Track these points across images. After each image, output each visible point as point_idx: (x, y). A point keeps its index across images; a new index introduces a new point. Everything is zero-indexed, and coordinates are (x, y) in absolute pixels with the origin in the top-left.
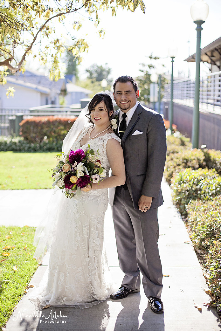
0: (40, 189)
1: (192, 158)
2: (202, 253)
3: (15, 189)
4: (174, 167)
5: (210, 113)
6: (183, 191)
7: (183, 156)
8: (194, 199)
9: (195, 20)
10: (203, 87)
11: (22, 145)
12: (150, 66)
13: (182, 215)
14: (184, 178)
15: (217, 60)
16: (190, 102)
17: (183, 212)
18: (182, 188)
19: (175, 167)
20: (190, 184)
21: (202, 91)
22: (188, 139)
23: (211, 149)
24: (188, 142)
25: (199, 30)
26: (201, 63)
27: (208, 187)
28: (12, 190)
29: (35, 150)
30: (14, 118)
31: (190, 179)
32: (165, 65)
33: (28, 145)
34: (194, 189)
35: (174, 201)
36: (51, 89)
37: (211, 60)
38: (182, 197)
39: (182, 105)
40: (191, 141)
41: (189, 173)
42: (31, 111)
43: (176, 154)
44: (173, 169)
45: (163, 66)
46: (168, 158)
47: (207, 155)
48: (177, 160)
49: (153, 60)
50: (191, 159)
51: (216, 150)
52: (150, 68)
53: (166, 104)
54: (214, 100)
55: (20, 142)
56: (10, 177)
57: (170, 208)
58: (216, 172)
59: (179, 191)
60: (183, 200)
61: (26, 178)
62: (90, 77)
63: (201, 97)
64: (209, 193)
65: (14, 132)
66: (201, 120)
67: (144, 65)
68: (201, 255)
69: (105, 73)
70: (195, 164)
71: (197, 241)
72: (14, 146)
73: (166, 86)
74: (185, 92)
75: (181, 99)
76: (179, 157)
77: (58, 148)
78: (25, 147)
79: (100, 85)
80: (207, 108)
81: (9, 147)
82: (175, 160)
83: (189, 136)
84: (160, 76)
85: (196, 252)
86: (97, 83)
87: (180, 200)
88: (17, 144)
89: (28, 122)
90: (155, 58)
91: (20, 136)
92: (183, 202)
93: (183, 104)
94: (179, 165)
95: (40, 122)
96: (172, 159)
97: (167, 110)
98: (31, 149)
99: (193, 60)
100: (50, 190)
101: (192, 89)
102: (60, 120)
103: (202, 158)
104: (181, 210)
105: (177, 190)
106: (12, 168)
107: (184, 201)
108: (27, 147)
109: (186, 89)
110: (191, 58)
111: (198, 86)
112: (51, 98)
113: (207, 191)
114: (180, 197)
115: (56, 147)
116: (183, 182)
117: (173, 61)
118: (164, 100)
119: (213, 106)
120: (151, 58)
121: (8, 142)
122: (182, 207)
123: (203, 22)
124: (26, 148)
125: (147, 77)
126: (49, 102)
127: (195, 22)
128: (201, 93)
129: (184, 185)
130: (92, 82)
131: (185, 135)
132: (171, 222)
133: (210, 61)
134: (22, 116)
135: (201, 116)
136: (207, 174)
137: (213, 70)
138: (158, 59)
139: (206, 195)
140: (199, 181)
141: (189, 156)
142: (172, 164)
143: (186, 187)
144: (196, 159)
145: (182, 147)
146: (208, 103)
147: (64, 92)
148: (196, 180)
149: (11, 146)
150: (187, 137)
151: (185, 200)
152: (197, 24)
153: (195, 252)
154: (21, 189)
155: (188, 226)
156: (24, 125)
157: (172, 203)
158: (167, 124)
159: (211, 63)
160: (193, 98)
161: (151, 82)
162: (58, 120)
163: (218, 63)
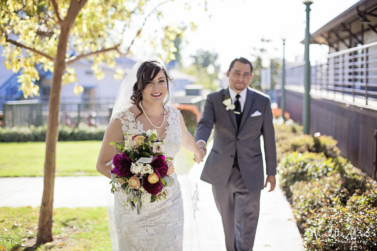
5: (324, 99)
6: (289, 174)
8: (300, 180)
12: (262, 50)
14: (291, 161)
15: (334, 42)
18: (288, 170)
20: (296, 167)
25: (308, 11)
31: (296, 162)
34: (299, 172)
37: (328, 41)
38: (288, 180)
43: (284, 141)
46: (277, 144)
47: (317, 142)
48: (286, 146)
50: (299, 146)
52: (261, 52)
53: (278, 91)
58: (324, 156)
59: (285, 174)
60: (288, 182)
62: (196, 63)
66: (313, 106)
69: (211, 59)
70: (304, 149)
71: (299, 217)
76: (287, 143)
79: (206, 72)
82: (283, 146)
84: (272, 62)
85: (299, 228)
86: (202, 70)
87: (286, 182)
90: (267, 41)
92: (289, 184)
94: (287, 151)
103: (312, 144)
104: (287, 193)
105: (283, 173)
114: (286, 179)
116: (289, 165)
118: (277, 87)
120: (263, 40)
125: (259, 63)
127: (304, 3)
129: (291, 168)
130: (198, 69)
133: (327, 43)
136: (315, 158)
139: (311, 178)
140: (305, 164)
142: (280, 150)
143: (292, 170)
144: (305, 145)
145: (293, 134)
148: (302, 163)
152: (306, 5)
155: (292, 206)
159: (329, 45)
161: (262, 68)
163: (335, 46)
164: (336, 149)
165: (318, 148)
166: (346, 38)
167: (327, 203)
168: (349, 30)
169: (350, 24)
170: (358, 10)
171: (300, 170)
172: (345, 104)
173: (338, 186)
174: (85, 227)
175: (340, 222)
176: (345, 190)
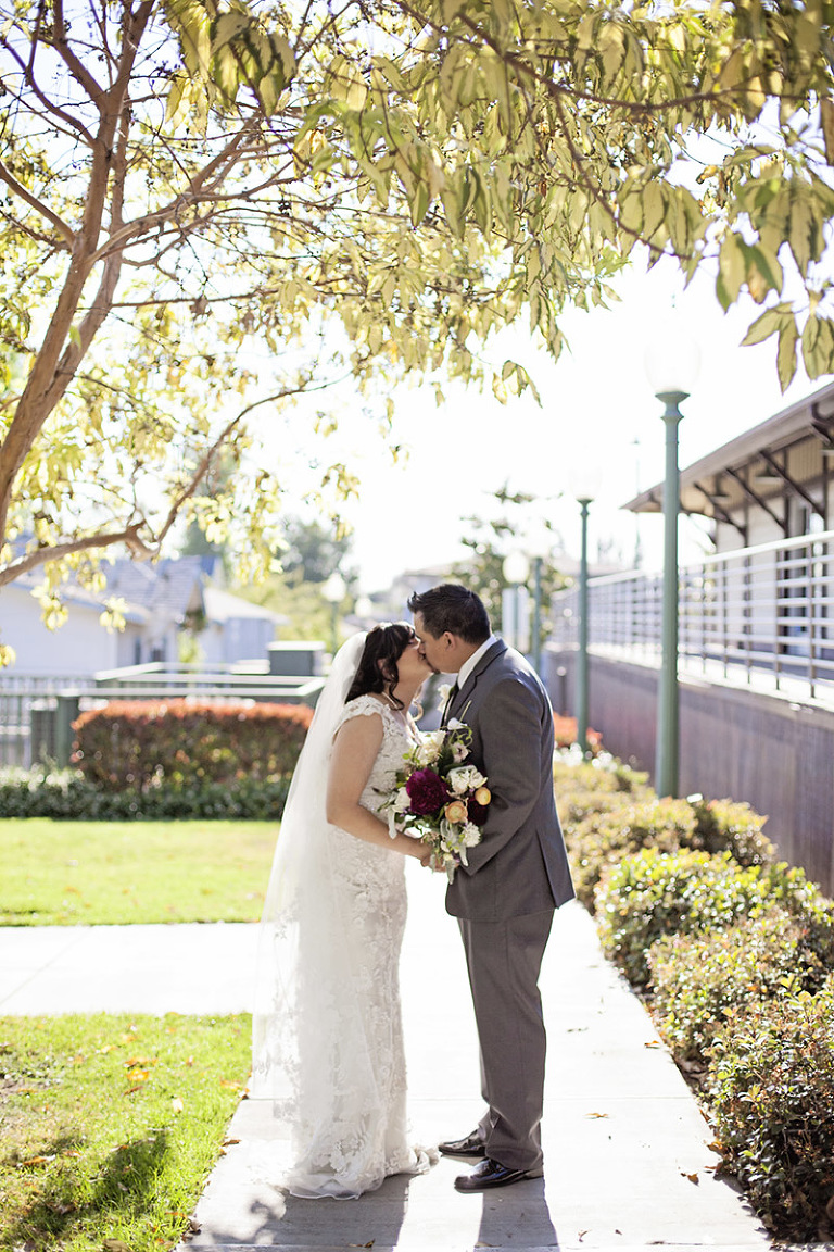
0: (182, 921)
1: (659, 824)
2: (697, 1069)
3: (100, 924)
4: (601, 852)
5: (714, 685)
6: (636, 914)
7: (631, 819)
8: (670, 932)
9: (661, 390)
10: (687, 599)
11: (79, 796)
12: (500, 528)
13: (633, 984)
14: (637, 876)
15: (735, 508)
16: (644, 652)
17: (637, 975)
18: (631, 903)
19: (605, 853)
20: (654, 893)
21: (686, 613)
22: (643, 776)
23: (718, 798)
24: (641, 784)
25: (673, 419)
26: (682, 517)
27: (711, 901)
28: (92, 925)
29: (124, 815)
30: (53, 704)
31: (656, 878)
32: (553, 525)
33: (102, 798)
34: (666, 906)
35: (606, 948)
36: (151, 609)
37: (716, 506)
38: (631, 931)
39: (619, 662)
40: (650, 783)
41: (651, 862)
42: (100, 684)
43: (606, 816)
44: (597, 861)
45: (548, 525)
47: (705, 817)
48: (613, 833)
49: (509, 504)
50: (655, 829)
51: (734, 801)
52: (497, 532)
53: (558, 659)
54: (726, 643)
55: (72, 786)
56: (71, 890)
57: (595, 967)
58: (733, 862)
59: (623, 913)
60: (635, 939)
61: (125, 892)
63: (681, 633)
64: (712, 918)
65: (52, 753)
66: (684, 711)
67: (478, 525)
68: (693, 1075)
69: (326, 549)
70: (668, 842)
71: (681, 1035)
72: (52, 801)
73: (558, 596)
74: (629, 618)
75: (615, 642)
76: (616, 822)
77: (202, 806)
78: (92, 802)
80: (704, 671)
81: (35, 804)
82: (604, 830)
83: (646, 765)
84: (537, 563)
85: (680, 1067)
86: (308, 587)
87: (627, 942)
88: (63, 794)
89: (101, 720)
90: (517, 499)
91: (74, 766)
92: (635, 945)
93: (622, 660)
94: (617, 847)
95: (143, 717)
96: (595, 831)
97: (563, 679)
98: (109, 811)
99: (651, 505)
100: (213, 925)
101: (651, 606)
102: (209, 711)
103: (690, 824)
104: (630, 970)
105: (617, 912)
106: (68, 865)
107: (639, 942)
108: (97, 805)
109: (629, 607)
110: (646, 498)
111: (674, 599)
112: (150, 641)
113: (706, 911)
114: (627, 929)
115: (195, 805)
116: (635, 888)
117: (585, 514)
118: (553, 646)
119: (721, 663)
120: (502, 496)
121: (33, 787)
122: (632, 959)
123: (685, 396)
124: (95, 808)
125: (489, 567)
126: (146, 653)
127: (659, 396)
128: (681, 619)
129: (640, 896)
130: (290, 586)
131: (629, 764)
132: (602, 1001)
133: (710, 510)
134: (76, 700)
135: (683, 697)
136: (706, 865)
137: (721, 540)
138: (530, 500)
139: (703, 925)
140: (682, 884)
141: (651, 818)
142: (595, 845)
143: (643, 902)
144: (671, 827)
145: (625, 796)
146: (706, 656)
147: (197, 618)
148: (673, 880)
149: (43, 798)
150: (639, 769)
151: (643, 940)
152: (667, 402)
153: (675, 1065)
154: (121, 924)
155: (651, 1010)
156: (87, 727)
157: (601, 955)
158: (563, 727)
159: (714, 517)
160: (656, 636)
161: (504, 584)
162: (202, 713)
163: (738, 518)
164: (761, 841)
165: (709, 837)
166: (773, 495)
167: (761, 994)
168: (783, 472)
169: (785, 450)
170: (816, 414)
171: (669, 902)
172: (787, 702)
173: (790, 945)
174: (38, 1073)
175: (815, 1036)
176: (810, 956)
